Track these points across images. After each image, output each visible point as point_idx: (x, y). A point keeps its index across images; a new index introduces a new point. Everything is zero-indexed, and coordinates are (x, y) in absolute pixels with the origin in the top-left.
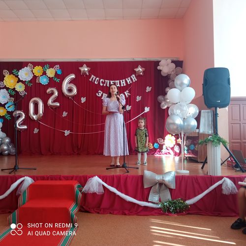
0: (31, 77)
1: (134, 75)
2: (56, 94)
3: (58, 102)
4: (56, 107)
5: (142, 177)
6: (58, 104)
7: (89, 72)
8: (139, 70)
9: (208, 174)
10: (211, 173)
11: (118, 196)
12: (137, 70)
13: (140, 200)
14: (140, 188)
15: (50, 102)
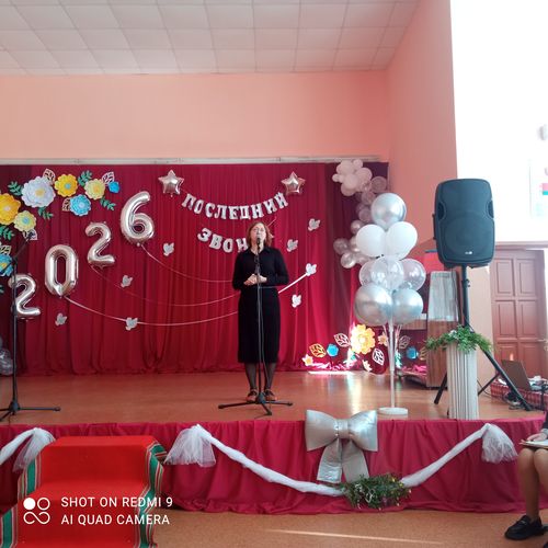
0: (51, 198)
1: (281, 195)
2: (107, 235)
3: (112, 254)
4: (108, 266)
5: (302, 425)
6: (112, 260)
7: (181, 186)
8: (293, 184)
9: (451, 416)
10: (456, 415)
11: (249, 470)
12: (287, 182)
13: (298, 479)
14: (297, 451)
15: (93, 254)
